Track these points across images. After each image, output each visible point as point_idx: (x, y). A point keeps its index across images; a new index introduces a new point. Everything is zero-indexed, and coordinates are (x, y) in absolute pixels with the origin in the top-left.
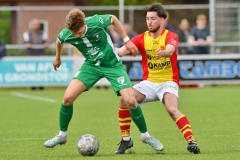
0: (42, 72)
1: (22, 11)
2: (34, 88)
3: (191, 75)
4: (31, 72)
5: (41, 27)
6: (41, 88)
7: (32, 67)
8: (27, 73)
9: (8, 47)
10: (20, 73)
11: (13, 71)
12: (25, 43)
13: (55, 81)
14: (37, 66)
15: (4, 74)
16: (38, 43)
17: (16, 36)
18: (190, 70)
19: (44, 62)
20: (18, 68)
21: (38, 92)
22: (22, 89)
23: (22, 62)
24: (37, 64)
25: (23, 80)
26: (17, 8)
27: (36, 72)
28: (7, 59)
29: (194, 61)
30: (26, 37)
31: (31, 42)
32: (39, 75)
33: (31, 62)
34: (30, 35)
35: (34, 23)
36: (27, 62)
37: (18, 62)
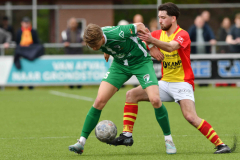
0: (80, 71)
1: (60, 10)
2: (71, 87)
3: (229, 74)
4: (69, 71)
5: (79, 26)
6: (79, 87)
7: (70, 66)
8: (65, 71)
9: (47, 45)
10: (58, 71)
11: (51, 69)
12: (63, 41)
13: (93, 80)
14: (75, 65)
15: (42, 72)
16: (76, 42)
17: (54, 35)
18: (228, 69)
19: (82, 61)
20: (56, 66)
21: (75, 91)
22: (60, 87)
23: (61, 61)
24: (75, 62)
25: (61, 79)
26: (56, 7)
27: (74, 70)
28: (45, 58)
29: (232, 60)
30: (64, 35)
31: (69, 40)
32: (77, 73)
33: (69, 61)
34: (68, 34)
35: (72, 21)
36: (65, 61)
37: (57, 61)
